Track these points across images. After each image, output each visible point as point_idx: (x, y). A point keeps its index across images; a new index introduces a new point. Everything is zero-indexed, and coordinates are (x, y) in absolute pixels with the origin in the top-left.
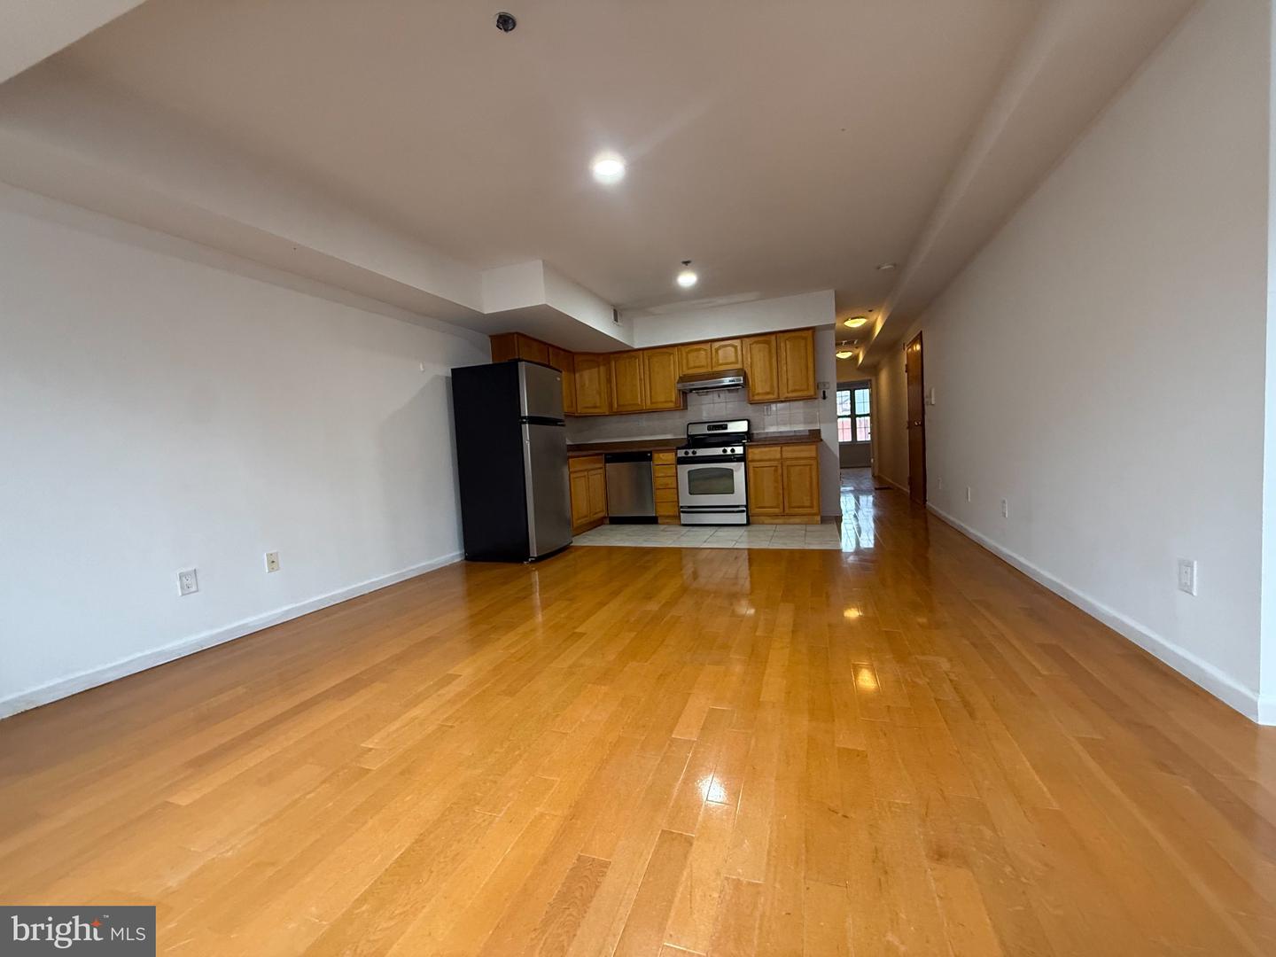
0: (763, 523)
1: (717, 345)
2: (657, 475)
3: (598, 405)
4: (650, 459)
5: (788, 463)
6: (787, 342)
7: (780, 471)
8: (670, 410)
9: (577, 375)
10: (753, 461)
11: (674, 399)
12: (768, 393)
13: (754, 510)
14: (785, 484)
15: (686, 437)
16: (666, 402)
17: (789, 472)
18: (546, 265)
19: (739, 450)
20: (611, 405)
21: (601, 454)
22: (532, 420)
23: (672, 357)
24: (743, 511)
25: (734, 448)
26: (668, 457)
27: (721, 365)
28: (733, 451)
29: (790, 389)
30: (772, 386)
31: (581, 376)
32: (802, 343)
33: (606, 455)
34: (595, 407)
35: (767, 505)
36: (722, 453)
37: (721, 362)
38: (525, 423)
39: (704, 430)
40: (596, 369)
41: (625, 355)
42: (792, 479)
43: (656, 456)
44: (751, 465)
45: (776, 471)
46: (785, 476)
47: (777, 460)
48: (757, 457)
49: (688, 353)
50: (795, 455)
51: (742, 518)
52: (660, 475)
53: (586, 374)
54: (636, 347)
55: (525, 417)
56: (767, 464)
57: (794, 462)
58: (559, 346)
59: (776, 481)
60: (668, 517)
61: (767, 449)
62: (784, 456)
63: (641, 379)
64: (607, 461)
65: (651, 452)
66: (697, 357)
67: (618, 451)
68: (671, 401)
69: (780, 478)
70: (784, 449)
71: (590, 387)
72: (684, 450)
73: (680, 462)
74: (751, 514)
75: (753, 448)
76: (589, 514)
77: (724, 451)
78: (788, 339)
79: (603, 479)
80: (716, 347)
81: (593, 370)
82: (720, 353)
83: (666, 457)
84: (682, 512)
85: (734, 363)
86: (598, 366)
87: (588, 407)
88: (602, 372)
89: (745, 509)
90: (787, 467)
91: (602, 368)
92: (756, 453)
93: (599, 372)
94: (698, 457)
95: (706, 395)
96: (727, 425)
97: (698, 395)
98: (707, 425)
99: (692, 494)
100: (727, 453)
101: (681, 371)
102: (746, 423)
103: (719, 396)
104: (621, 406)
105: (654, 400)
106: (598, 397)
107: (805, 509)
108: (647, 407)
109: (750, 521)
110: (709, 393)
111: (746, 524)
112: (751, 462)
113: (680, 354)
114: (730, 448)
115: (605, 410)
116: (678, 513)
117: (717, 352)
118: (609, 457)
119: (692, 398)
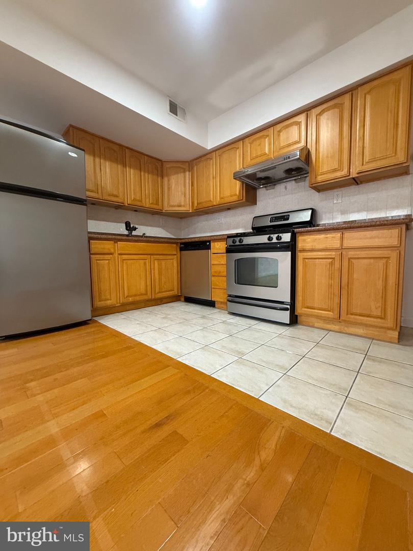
0: (313, 327)
2: (213, 262)
3: (182, 204)
4: (209, 248)
5: (351, 253)
6: (369, 96)
7: (337, 265)
10: (304, 251)
11: (238, 194)
12: (335, 170)
13: (299, 310)
14: (344, 282)
15: (251, 227)
16: (231, 196)
17: (351, 266)
19: (286, 237)
20: (193, 204)
21: (177, 243)
23: (238, 151)
24: (286, 309)
25: (281, 235)
26: (221, 247)
28: (279, 238)
29: (367, 159)
30: (340, 162)
31: (169, 181)
33: (181, 244)
34: (180, 206)
35: (316, 305)
36: (267, 241)
37: (283, 145)
39: (267, 222)
40: (182, 174)
41: (203, 159)
42: (355, 276)
43: (212, 245)
44: (300, 256)
45: (332, 264)
46: (345, 270)
47: (336, 249)
48: (308, 246)
49: (251, 143)
50: (362, 243)
51: (285, 317)
52: (216, 262)
53: (173, 179)
54: (210, 147)
57: (360, 253)
58: (133, 148)
59: (331, 277)
60: (221, 303)
61: (323, 236)
62: (346, 245)
63: (213, 178)
64: (181, 249)
65: (210, 242)
66: (260, 146)
68: (236, 195)
69: (337, 274)
70: (347, 234)
71: (177, 189)
72: (232, 239)
73: (229, 250)
74: (296, 314)
75: (303, 235)
76: (149, 293)
77: (270, 239)
78: (369, 92)
79: (175, 264)
80: (278, 129)
81: (179, 175)
82: (283, 135)
83: (219, 247)
84: (228, 300)
85: (299, 142)
86: (184, 172)
87: (174, 206)
88: (187, 178)
89: (289, 307)
90: (349, 259)
91: (187, 173)
92: (306, 241)
93: (185, 177)
94: (243, 245)
95: (274, 188)
96: (289, 215)
97: (267, 190)
98: (271, 216)
99: (238, 284)
100: (273, 241)
101: (245, 164)
102: (310, 212)
103: (286, 188)
104: (200, 203)
105: (222, 196)
106: (183, 199)
107: (372, 319)
108: (217, 203)
109: (294, 321)
110: (276, 186)
111: (289, 323)
112: (301, 251)
113: (244, 146)
114: (276, 235)
115: (187, 208)
116: (226, 300)
117: (279, 135)
118: (183, 246)
119: (262, 193)
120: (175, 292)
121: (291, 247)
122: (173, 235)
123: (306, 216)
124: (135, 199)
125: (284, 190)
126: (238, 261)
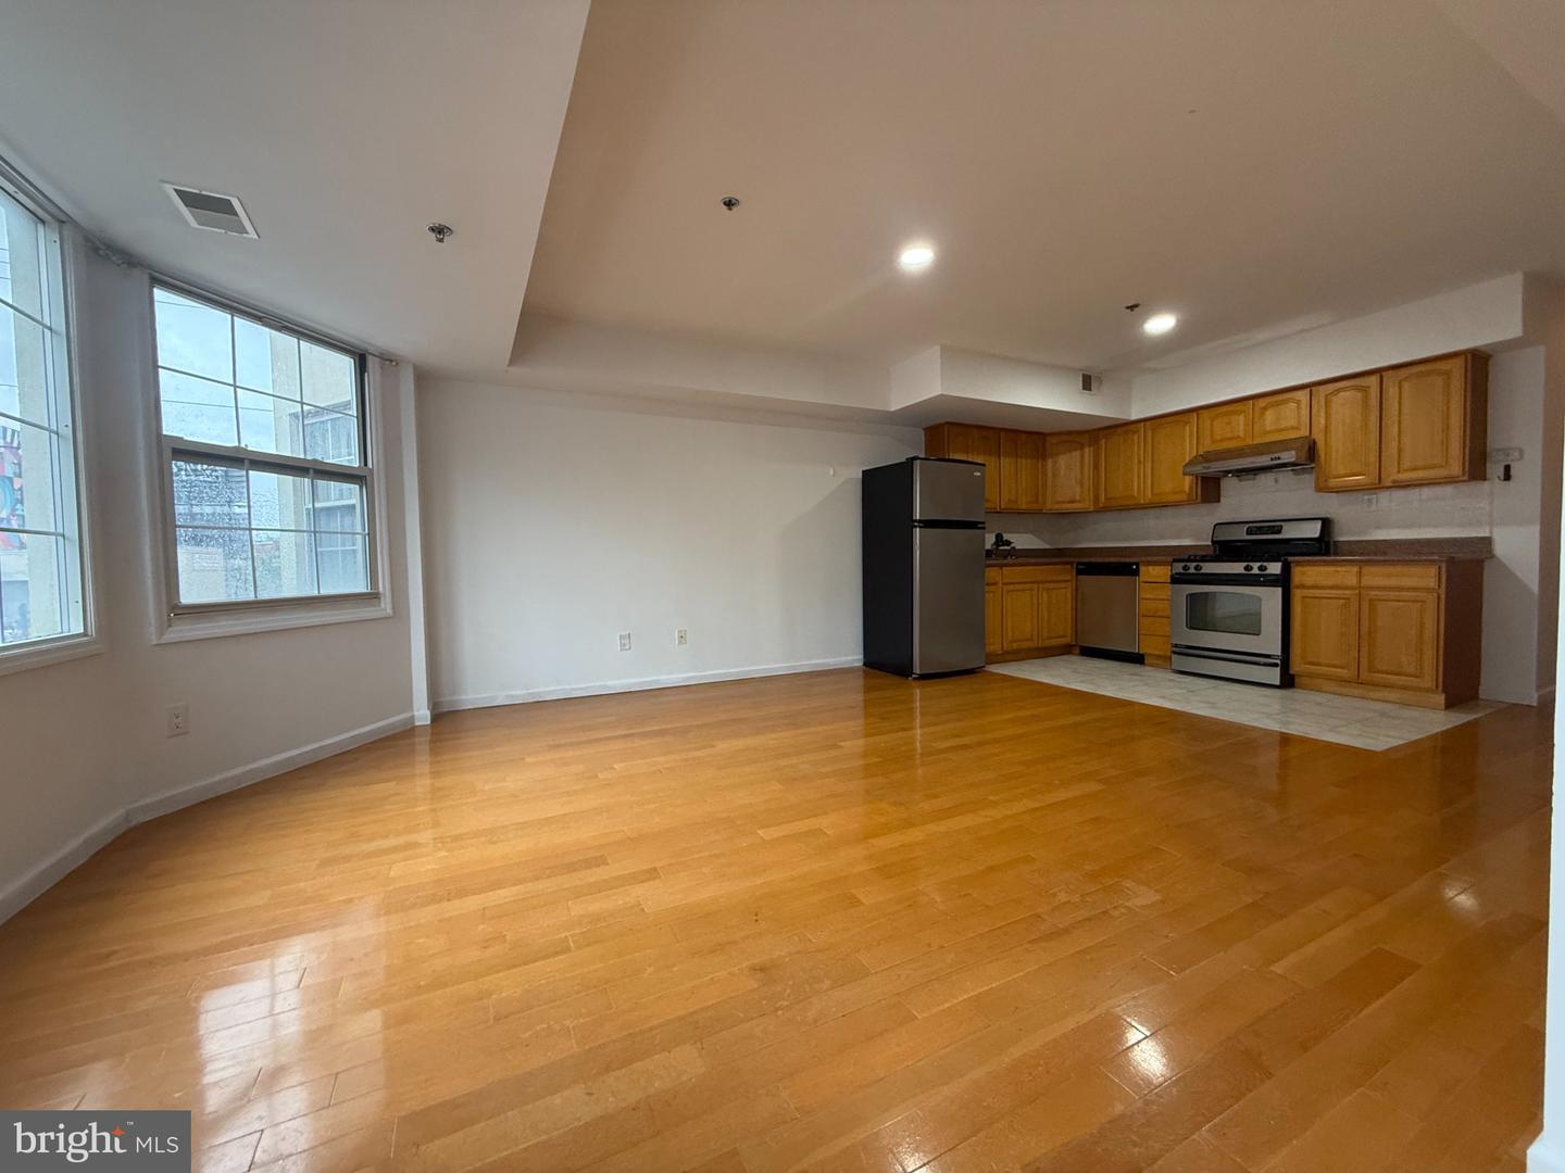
1: (1262, 403)
2: (1144, 595)
3: (1078, 498)
4: (1136, 573)
5: (1374, 594)
6: (1406, 385)
7: (1354, 607)
8: (1176, 505)
9: (1050, 462)
10: (1303, 587)
11: (1187, 489)
12: (1358, 474)
13: (1297, 667)
14: (1365, 629)
15: (1210, 543)
16: (1175, 493)
17: (1372, 609)
18: (944, 349)
19: (1275, 568)
20: (1097, 498)
21: (1071, 563)
22: (927, 524)
23: (1188, 428)
24: (1276, 665)
25: (1265, 564)
26: (1160, 573)
27: (1269, 432)
28: (1262, 568)
29: (1406, 464)
30: (1366, 463)
31: (1055, 463)
32: (1439, 381)
33: (1078, 564)
34: (1073, 502)
35: (1325, 661)
36: (1241, 571)
37: (1268, 429)
38: (916, 527)
39: (1241, 534)
40: (1078, 453)
41: (1119, 430)
42: (1379, 622)
43: (1143, 569)
44: (1297, 595)
45: (1347, 606)
46: (1365, 616)
47: (1352, 588)
48: (1309, 581)
49: (1212, 420)
50: (1392, 582)
51: (1274, 675)
52: (1148, 596)
53: (1063, 460)
54: (1134, 416)
55: (916, 521)
56: (1334, 592)
57: (1385, 594)
59: (1346, 623)
60: (1159, 657)
61: (1332, 569)
62: (1365, 583)
63: (1139, 462)
64: (1079, 572)
65: (1137, 564)
66: (1229, 423)
67: (1093, 560)
68: (1182, 492)
69: (1353, 618)
70: (1366, 570)
71: (1069, 476)
72: (1183, 564)
73: (1176, 580)
74: (1291, 672)
75: (1303, 566)
76: (1035, 637)
77: (1246, 568)
78: (1406, 379)
79: (1069, 595)
80: (1263, 405)
81: (1074, 453)
82: (1270, 415)
83: (1157, 573)
84: (1174, 653)
85: (1297, 428)
86: (1082, 447)
87: (1063, 502)
88: (1086, 456)
89: (1279, 662)
90: (1370, 600)
91: (1087, 450)
92: (1308, 574)
93: (1082, 456)
94: (1203, 574)
95: (1254, 479)
96: (1281, 526)
97: (1240, 480)
98: (1247, 526)
99: (1192, 628)
100: (1253, 572)
101: (1201, 447)
102: (1319, 525)
103: (1276, 481)
104: (1111, 498)
105: (1156, 491)
106: (1078, 489)
107: (1403, 678)
108: (1147, 501)
109: (1288, 681)
110: (1258, 477)
111: (1278, 683)
112: (1297, 587)
113: (1200, 422)
114: (1259, 564)
115: (1088, 505)
116: (1169, 653)
117: (1263, 413)
118: (1082, 567)
119: (1229, 485)
120: (1068, 640)
121: (1284, 581)
122: (1048, 543)
123: (1313, 531)
124: (1010, 501)
125: (1273, 483)
126: (1192, 597)
